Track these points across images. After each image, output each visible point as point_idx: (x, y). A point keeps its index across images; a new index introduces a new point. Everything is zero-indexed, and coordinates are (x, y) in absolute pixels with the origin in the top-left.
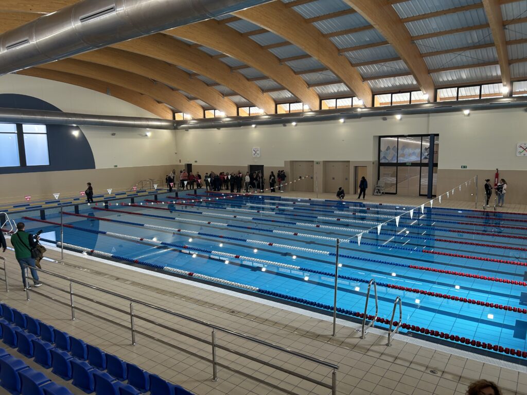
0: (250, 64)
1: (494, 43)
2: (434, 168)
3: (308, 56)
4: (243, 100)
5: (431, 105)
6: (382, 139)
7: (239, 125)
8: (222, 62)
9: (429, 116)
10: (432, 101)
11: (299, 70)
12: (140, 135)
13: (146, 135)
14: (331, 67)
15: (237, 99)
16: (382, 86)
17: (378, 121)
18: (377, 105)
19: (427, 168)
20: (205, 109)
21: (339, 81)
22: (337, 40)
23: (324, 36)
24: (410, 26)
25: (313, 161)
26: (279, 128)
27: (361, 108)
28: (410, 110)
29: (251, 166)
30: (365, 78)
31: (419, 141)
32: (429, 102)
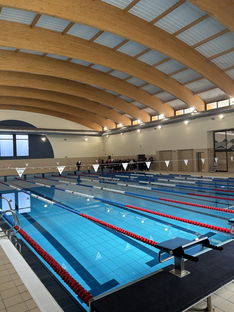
6: (215, 133)
7: (129, 131)
11: (152, 92)
12: (82, 140)
13: (85, 140)
17: (209, 120)
18: (208, 109)
20: (117, 124)
22: (160, 68)
24: (199, 49)
25: (172, 151)
27: (194, 113)
29: (139, 155)
30: (194, 93)
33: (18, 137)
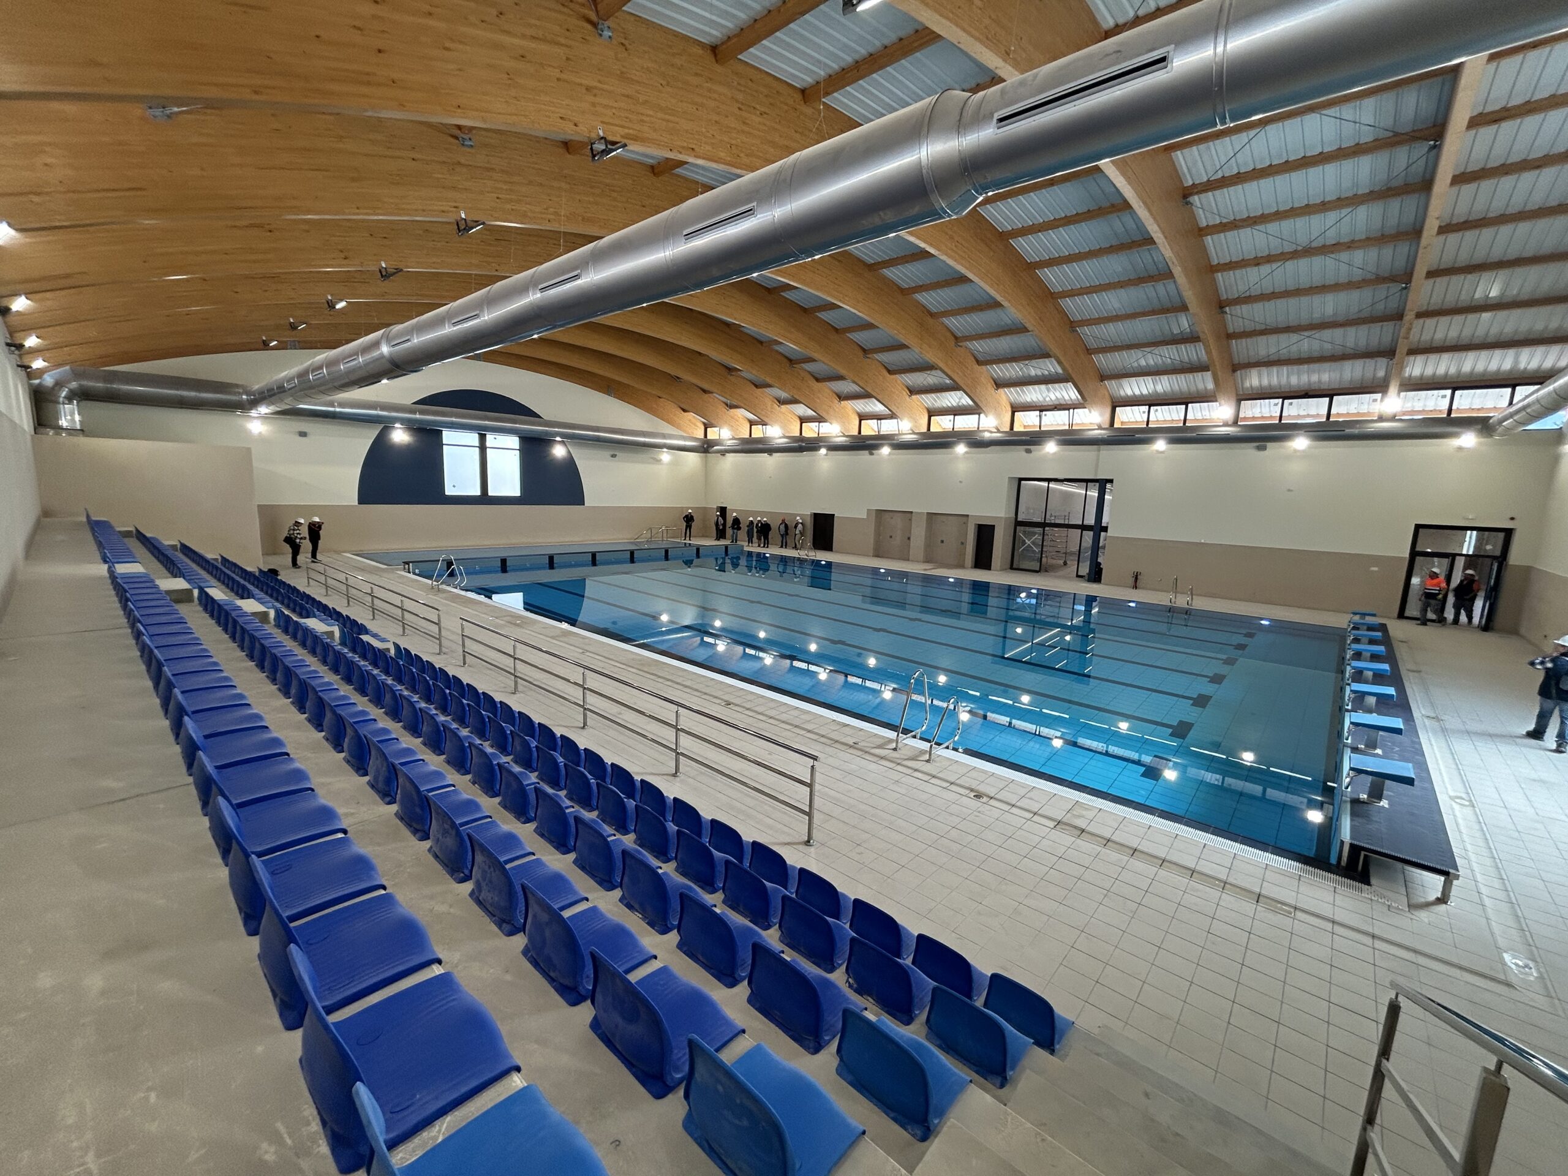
0: (816, 356)
1: (1199, 337)
2: (1103, 534)
3: (902, 346)
4: (810, 413)
5: (1103, 432)
6: (1023, 482)
7: (800, 450)
8: (777, 351)
9: (1099, 451)
10: (1107, 425)
11: (895, 368)
12: (652, 458)
13: (661, 460)
14: (941, 365)
15: (802, 410)
16: (1029, 400)
17: (1019, 452)
18: (1017, 428)
19: (1092, 533)
20: (752, 423)
21: (955, 387)
22: (953, 322)
23: (932, 315)
24: (1068, 304)
25: (912, 512)
26: (864, 455)
27: (991, 432)
28: (1071, 438)
29: (815, 514)
30: (999, 384)
31: (1081, 488)
32: (1100, 428)
33: (491, 440)
